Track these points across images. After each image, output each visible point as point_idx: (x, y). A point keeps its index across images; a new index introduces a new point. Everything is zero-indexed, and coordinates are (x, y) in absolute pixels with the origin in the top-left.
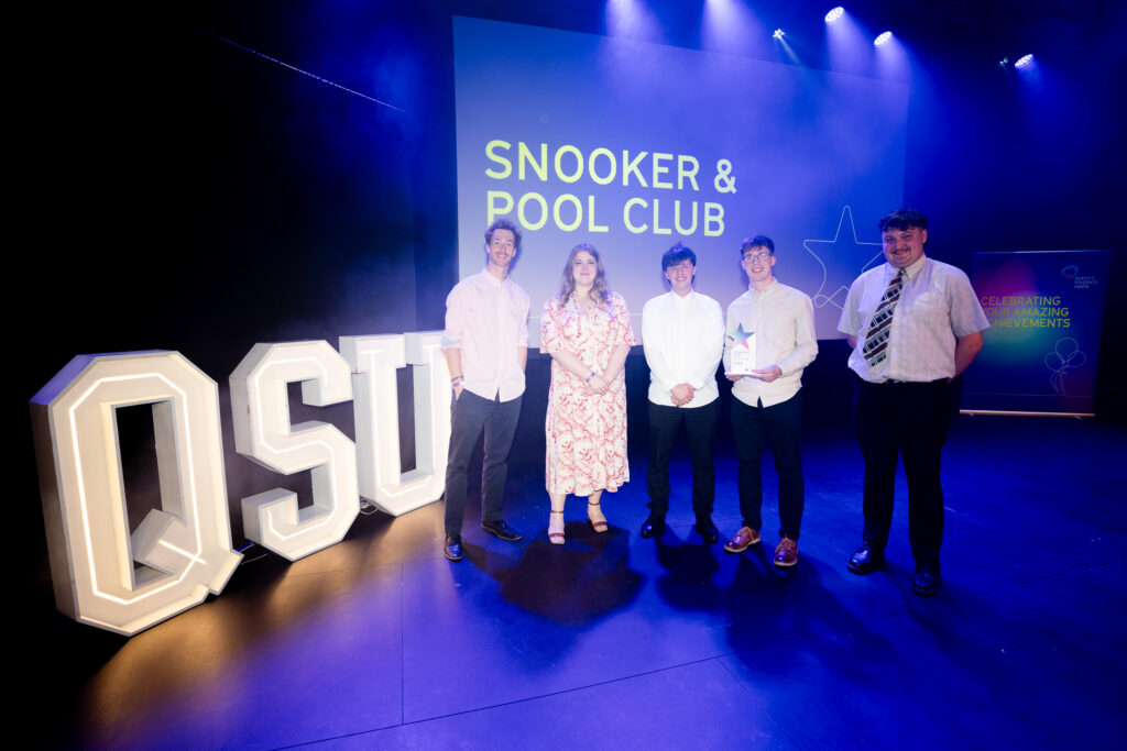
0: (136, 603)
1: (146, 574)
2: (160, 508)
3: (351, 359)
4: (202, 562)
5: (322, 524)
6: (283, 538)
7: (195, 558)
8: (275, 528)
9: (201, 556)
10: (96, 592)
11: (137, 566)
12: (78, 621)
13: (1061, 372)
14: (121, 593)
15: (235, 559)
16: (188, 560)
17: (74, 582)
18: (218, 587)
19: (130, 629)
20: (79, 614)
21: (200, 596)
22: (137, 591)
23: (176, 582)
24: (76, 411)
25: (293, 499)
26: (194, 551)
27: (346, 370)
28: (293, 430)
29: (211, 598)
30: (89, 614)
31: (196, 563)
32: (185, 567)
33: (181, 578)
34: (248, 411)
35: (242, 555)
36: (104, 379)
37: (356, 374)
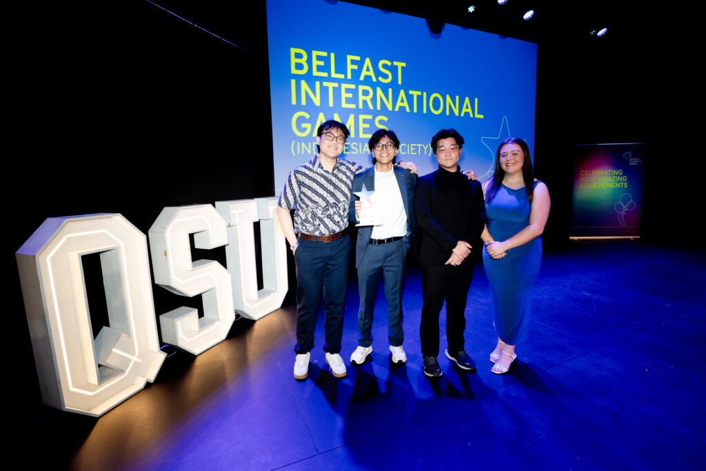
0: (99, 393)
1: (107, 372)
2: (109, 326)
3: (225, 215)
4: (139, 361)
5: (210, 329)
6: (189, 341)
7: (134, 359)
8: (184, 334)
9: (138, 357)
10: (72, 388)
11: (100, 367)
12: (64, 410)
14: (88, 387)
15: (162, 357)
16: (129, 361)
17: (60, 382)
18: (152, 378)
19: (98, 412)
20: (64, 405)
21: (140, 384)
22: (103, 383)
23: (123, 376)
24: (51, 259)
25: (195, 312)
26: (133, 354)
27: (224, 224)
28: (194, 266)
29: (148, 385)
30: (70, 405)
31: (135, 362)
32: (128, 366)
33: (127, 373)
34: (166, 255)
35: (166, 354)
36: (70, 235)
37: (229, 226)
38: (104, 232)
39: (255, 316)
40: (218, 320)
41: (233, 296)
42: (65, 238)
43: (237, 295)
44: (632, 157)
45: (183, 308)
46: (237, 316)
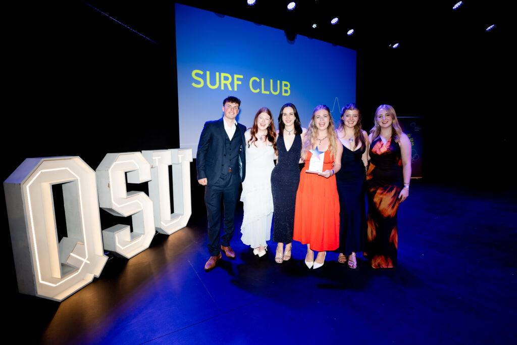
0: (59, 285)
1: (67, 269)
2: (67, 236)
3: (149, 160)
4: (88, 262)
5: (138, 240)
6: (122, 248)
7: (85, 261)
8: (119, 243)
9: (88, 260)
10: (41, 281)
11: (63, 266)
12: (37, 296)
14: (54, 281)
15: (105, 259)
16: (82, 262)
18: (98, 272)
19: (60, 298)
20: (37, 292)
21: (89, 279)
23: (78, 273)
24: (29, 187)
25: (128, 227)
26: (84, 257)
27: (148, 166)
28: (128, 195)
29: (95, 279)
30: (41, 293)
31: (86, 263)
32: (81, 266)
33: (80, 271)
34: (109, 186)
35: (108, 257)
36: (43, 171)
37: (152, 168)
38: (66, 169)
39: (169, 232)
40: (144, 234)
41: (154, 217)
42: (40, 172)
43: (157, 216)
44: (416, 126)
45: (119, 225)
46: (157, 232)
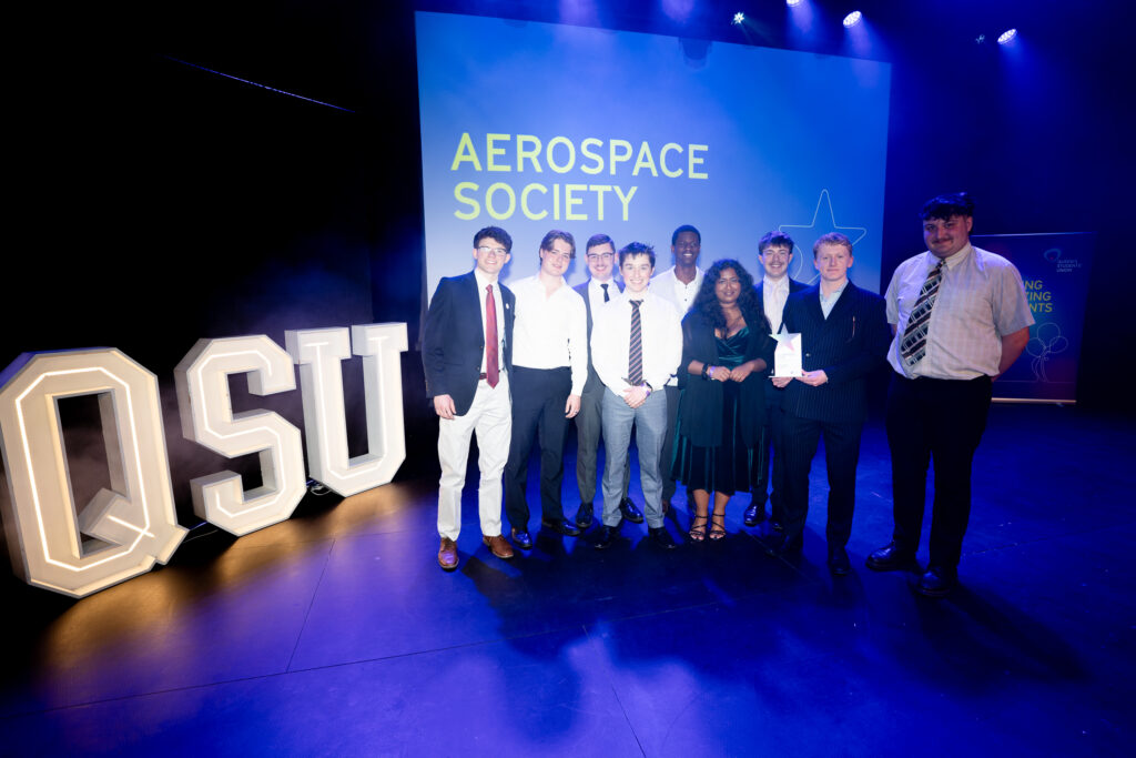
0: (87, 570)
1: (95, 544)
2: (110, 489)
4: (151, 535)
6: (231, 516)
7: (144, 532)
8: (222, 506)
9: (149, 530)
10: (48, 559)
11: (85, 538)
12: (29, 584)
13: (1042, 358)
14: (71, 561)
15: (181, 533)
16: (136, 534)
17: (23, 550)
18: (165, 558)
19: (80, 593)
20: (29, 578)
21: (147, 565)
22: (86, 559)
23: (125, 553)
24: (22, 401)
25: (238, 480)
26: (142, 525)
28: (234, 418)
29: (157, 568)
30: (41, 578)
31: (145, 537)
32: (134, 541)
33: (129, 550)
35: (187, 532)
36: (49, 374)
37: (300, 365)
38: (99, 372)
39: (344, 491)
40: (278, 492)
42: (41, 377)
44: (1062, 258)
